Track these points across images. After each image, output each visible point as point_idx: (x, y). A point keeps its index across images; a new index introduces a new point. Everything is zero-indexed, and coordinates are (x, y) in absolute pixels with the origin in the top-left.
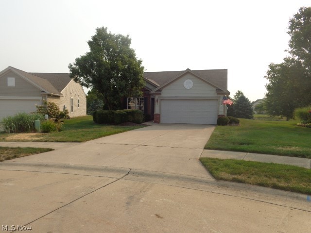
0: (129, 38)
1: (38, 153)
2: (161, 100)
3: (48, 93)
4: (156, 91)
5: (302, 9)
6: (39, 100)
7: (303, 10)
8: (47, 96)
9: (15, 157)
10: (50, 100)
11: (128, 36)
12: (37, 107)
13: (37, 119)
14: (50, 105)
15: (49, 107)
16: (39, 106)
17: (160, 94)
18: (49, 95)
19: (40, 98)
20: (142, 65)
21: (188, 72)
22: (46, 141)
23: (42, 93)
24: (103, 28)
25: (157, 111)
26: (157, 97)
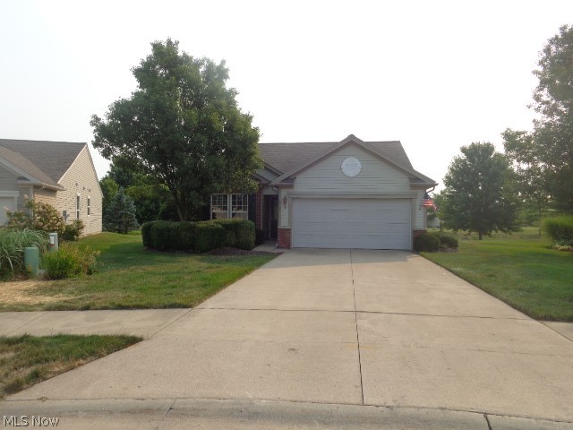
0: (225, 67)
1: (101, 356)
2: (293, 199)
3: (34, 181)
4: (284, 181)
5: (565, 27)
6: (12, 198)
7: (568, 30)
8: (31, 190)
9: (36, 377)
10: (40, 199)
11: (223, 62)
12: (9, 214)
13: (30, 245)
14: (41, 209)
15: (40, 213)
16: (13, 212)
17: (292, 187)
18: (37, 188)
19: (16, 194)
20: (253, 125)
21: (352, 142)
22: (87, 308)
23: (20, 182)
24: (169, 42)
25: (283, 223)
26: (283, 193)
